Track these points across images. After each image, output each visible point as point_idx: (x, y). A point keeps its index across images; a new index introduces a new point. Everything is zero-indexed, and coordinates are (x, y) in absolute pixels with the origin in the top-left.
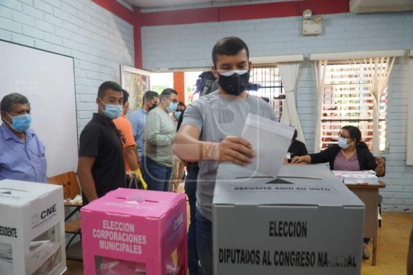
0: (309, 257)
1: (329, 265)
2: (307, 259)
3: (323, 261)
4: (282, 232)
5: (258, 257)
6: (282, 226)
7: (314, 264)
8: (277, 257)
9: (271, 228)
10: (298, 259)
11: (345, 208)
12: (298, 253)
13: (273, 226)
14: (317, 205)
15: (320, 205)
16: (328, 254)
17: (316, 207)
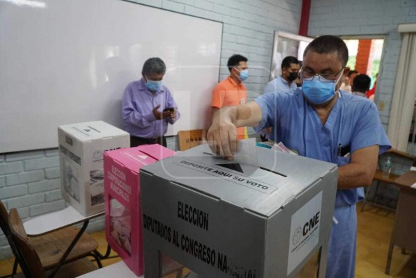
0: (210, 254)
1: (229, 273)
2: (208, 255)
3: (223, 265)
4: (187, 216)
5: (170, 235)
6: (188, 210)
7: (214, 263)
8: (184, 241)
9: (179, 209)
10: (200, 251)
11: (246, 211)
12: (201, 245)
13: (180, 207)
14: (219, 199)
15: (222, 199)
16: (227, 259)
17: (217, 200)
